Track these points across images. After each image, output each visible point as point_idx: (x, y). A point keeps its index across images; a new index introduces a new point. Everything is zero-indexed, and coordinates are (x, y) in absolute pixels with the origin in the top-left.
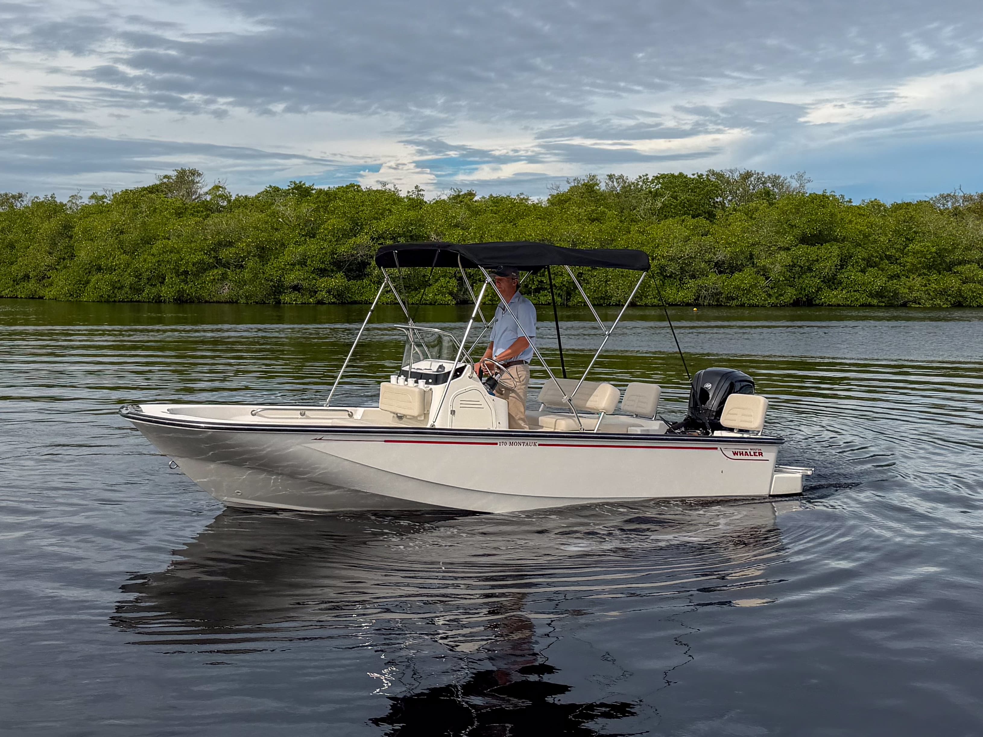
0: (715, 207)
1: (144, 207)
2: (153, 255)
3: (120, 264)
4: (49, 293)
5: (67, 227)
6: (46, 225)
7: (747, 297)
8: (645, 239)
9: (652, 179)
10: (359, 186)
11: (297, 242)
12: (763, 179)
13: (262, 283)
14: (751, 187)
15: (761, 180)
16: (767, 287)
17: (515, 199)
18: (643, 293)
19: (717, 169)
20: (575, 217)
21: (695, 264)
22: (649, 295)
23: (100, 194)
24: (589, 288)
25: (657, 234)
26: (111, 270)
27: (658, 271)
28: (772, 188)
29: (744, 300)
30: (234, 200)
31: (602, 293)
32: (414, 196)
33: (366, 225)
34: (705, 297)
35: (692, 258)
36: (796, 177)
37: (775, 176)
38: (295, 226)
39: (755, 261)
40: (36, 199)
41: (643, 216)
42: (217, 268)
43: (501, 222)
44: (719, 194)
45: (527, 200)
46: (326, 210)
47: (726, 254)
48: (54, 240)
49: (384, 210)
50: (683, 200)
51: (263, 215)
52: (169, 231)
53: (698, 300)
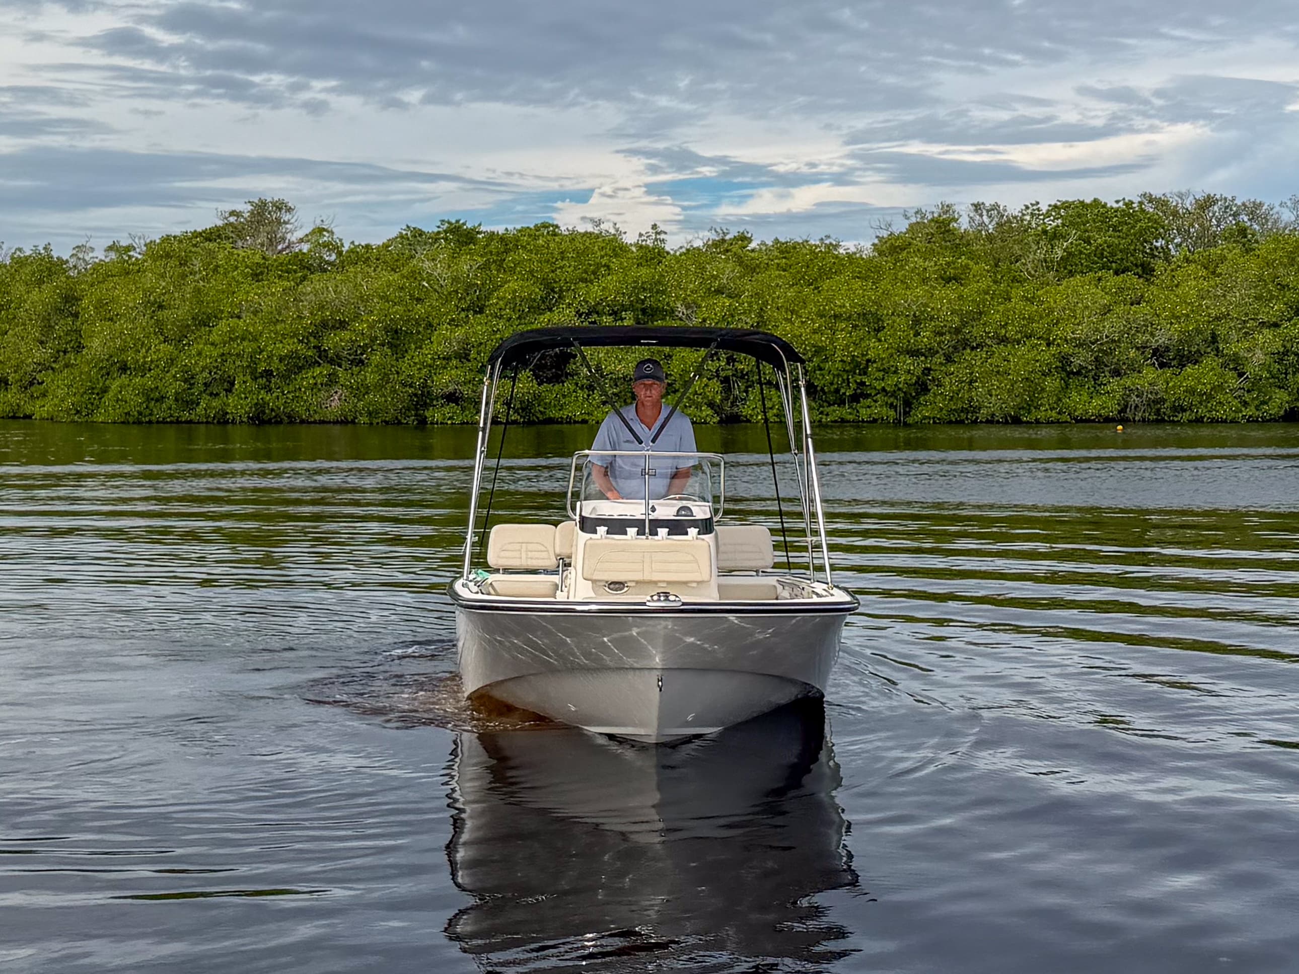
0: (1154, 256)
1: (197, 264)
2: (212, 344)
3: (159, 360)
4: (41, 409)
5: (70, 298)
6: (35, 295)
7: (1206, 407)
8: (1036, 311)
9: (1048, 211)
10: (557, 227)
11: (453, 320)
12: (1234, 209)
13: (395, 391)
14: (1214, 222)
15: (1231, 210)
16: (1240, 388)
17: (817, 246)
18: (1032, 401)
19: (1157, 193)
20: (918, 274)
21: (1120, 352)
22: (1042, 405)
23: (124, 243)
24: (942, 393)
25: (1055, 302)
26: (144, 369)
27: (1059, 364)
28: (1249, 224)
29: (1202, 411)
30: (347, 252)
31: (963, 403)
32: (648, 243)
33: (567, 291)
34: (1137, 406)
35: (1115, 341)
36: (1289, 204)
37: (1254, 203)
38: (450, 294)
39: (1221, 346)
40: (18, 253)
41: (1033, 272)
42: (319, 365)
43: (793, 285)
44: (1160, 234)
45: (836, 247)
46: (501, 266)
47: (1172, 335)
48: (49, 320)
49: (598, 266)
50: (1101, 245)
51: (396, 276)
52: (240, 303)
53: (1126, 412)
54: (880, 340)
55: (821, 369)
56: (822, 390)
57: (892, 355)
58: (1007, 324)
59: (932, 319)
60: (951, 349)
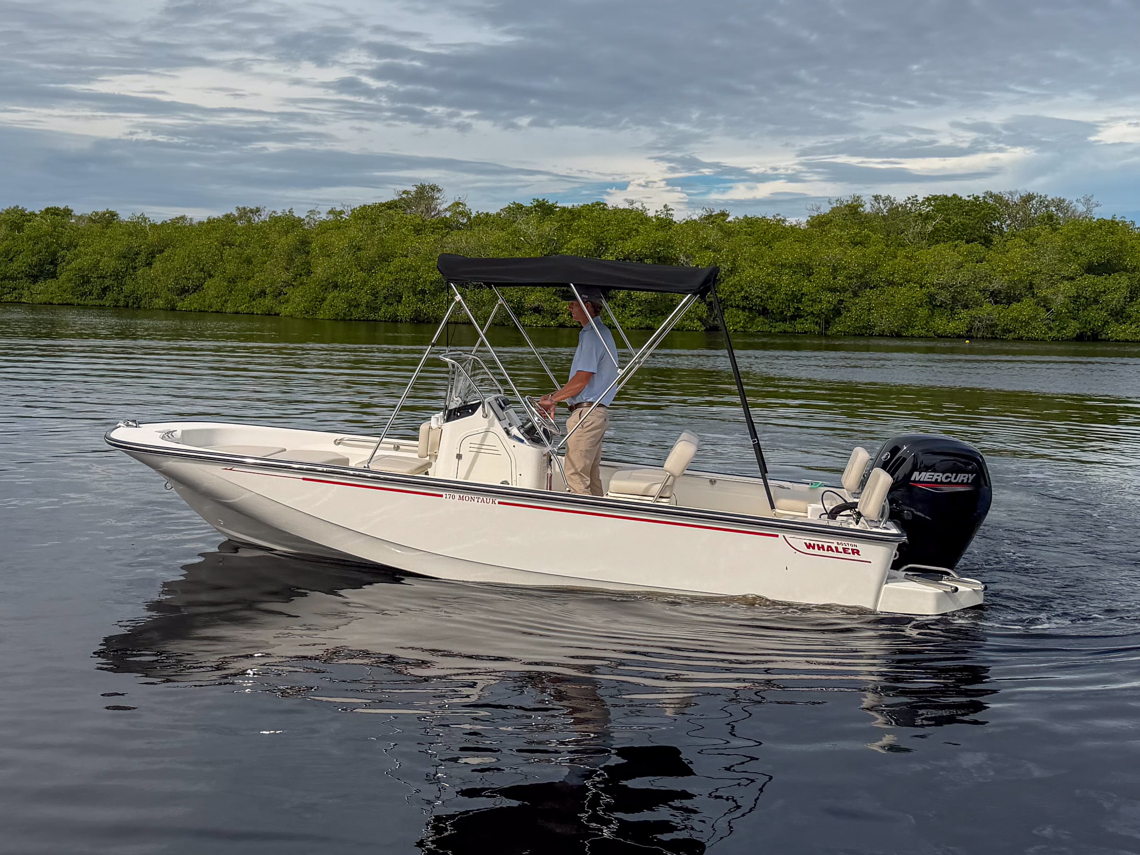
0: (992, 232)
1: (382, 223)
2: (390, 273)
3: (357, 281)
4: (285, 310)
5: (305, 242)
6: (283, 240)
7: (1025, 330)
8: (914, 265)
9: (923, 201)
10: (606, 204)
12: (1046, 203)
14: (1033, 211)
15: (1044, 203)
16: (1047, 319)
17: (771, 220)
18: (910, 323)
19: (995, 191)
20: (836, 240)
21: (968, 293)
22: (916, 326)
23: (338, 209)
24: (850, 316)
25: (926, 260)
26: (348, 287)
27: (928, 300)
28: (1055, 213)
29: (1022, 332)
30: (474, 217)
31: (864, 323)
32: (662, 216)
33: (611, 245)
34: (979, 328)
35: (965, 286)
36: (1082, 200)
37: (1059, 199)
38: (537, 245)
39: (1035, 291)
40: (273, 214)
41: (912, 240)
43: (755, 245)
44: (997, 218)
45: (784, 221)
46: (569, 228)
47: (1003, 283)
48: (292, 256)
49: (631, 230)
50: (957, 224)
51: (504, 233)
52: (407, 248)
53: (971, 332)
54: (810, 281)
55: (771, 299)
56: (772, 312)
57: (818, 291)
58: (894, 273)
59: (845, 268)
60: (857, 288)
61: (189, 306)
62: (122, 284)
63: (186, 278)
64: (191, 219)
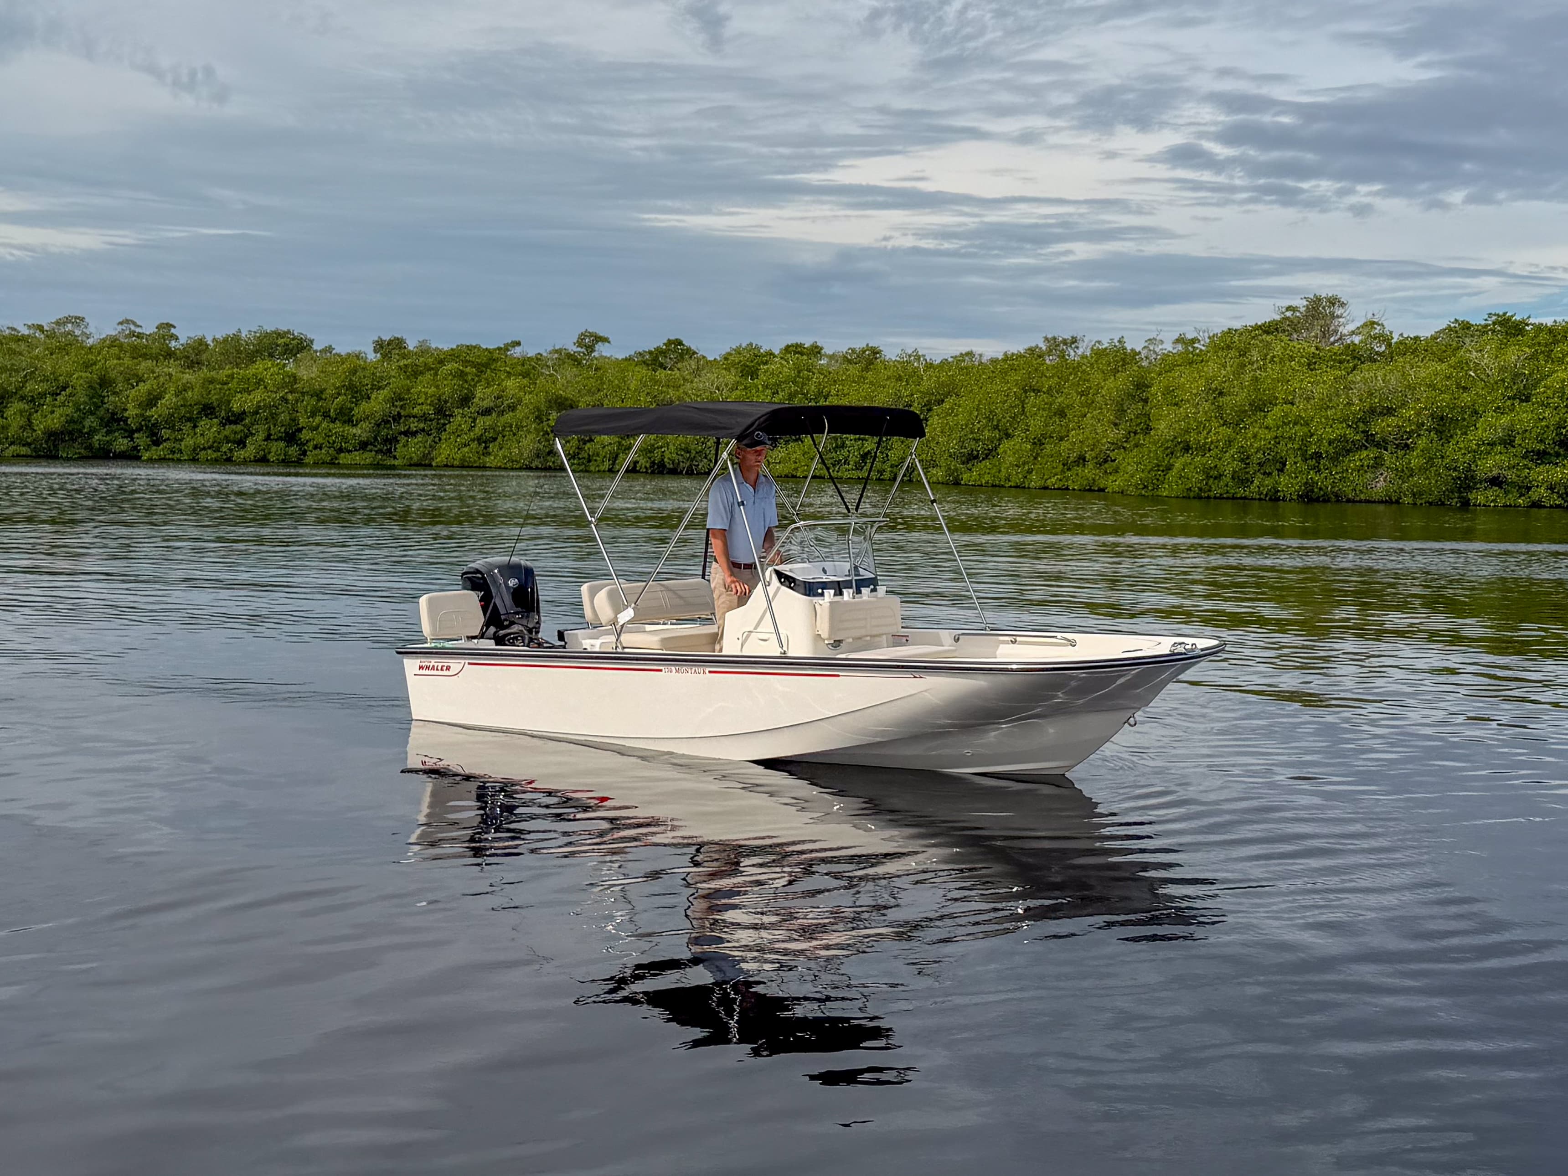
1: (1255, 355)
2: (1267, 428)
3: (1218, 441)
4: (1114, 483)
5: (1141, 386)
6: (1110, 383)
11: (1499, 408)
13: (1439, 474)
23: (1189, 336)
26: (1204, 449)
30: (1396, 343)
38: (1496, 383)
40: (1097, 345)
42: (1366, 448)
46: (1549, 356)
48: (1122, 405)
51: (1444, 366)
52: (1294, 391)
61: (978, 477)
62: (887, 449)
63: (974, 439)
64: (981, 355)
